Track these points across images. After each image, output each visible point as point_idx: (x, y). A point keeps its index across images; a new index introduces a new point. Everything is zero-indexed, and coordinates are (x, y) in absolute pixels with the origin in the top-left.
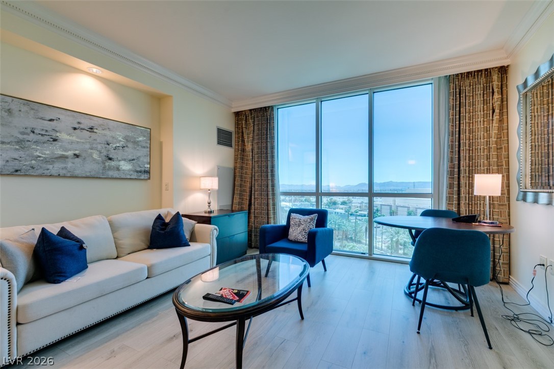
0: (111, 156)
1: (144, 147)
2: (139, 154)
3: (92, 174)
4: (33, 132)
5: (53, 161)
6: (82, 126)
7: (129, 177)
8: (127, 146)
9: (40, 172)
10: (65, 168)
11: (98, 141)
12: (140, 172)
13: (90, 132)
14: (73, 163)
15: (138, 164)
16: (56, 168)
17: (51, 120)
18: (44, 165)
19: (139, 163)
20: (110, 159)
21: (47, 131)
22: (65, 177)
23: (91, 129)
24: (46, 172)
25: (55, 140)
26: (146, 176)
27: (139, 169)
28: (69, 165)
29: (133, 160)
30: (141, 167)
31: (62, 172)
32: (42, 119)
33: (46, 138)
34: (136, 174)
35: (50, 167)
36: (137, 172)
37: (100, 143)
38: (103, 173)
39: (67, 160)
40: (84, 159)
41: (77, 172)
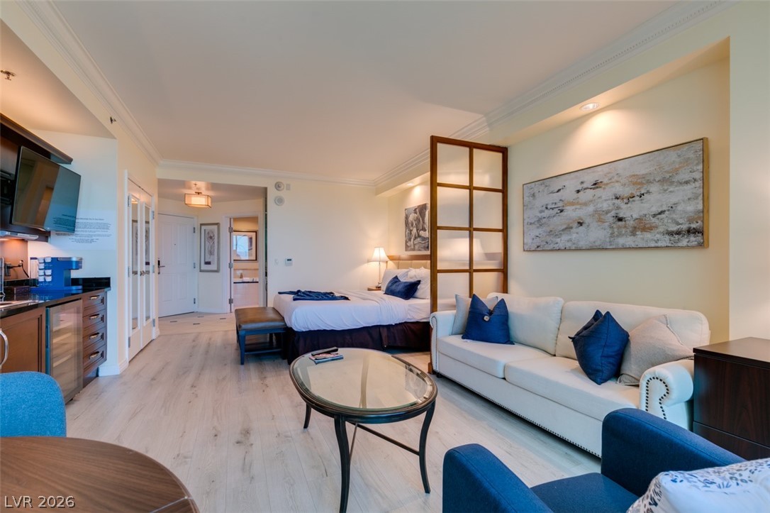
0: (621, 215)
1: (687, 182)
2: (673, 199)
3: (597, 244)
4: (547, 208)
5: (561, 234)
6: (585, 185)
7: (653, 245)
8: (648, 192)
9: (551, 247)
10: (570, 240)
11: (604, 197)
12: (678, 233)
13: (594, 189)
14: (577, 233)
15: (673, 219)
16: (563, 241)
17: (559, 191)
18: (554, 239)
19: (674, 216)
20: (620, 220)
21: (556, 203)
22: (570, 250)
23: (595, 184)
24: (556, 247)
25: (562, 211)
26: (693, 239)
27: (674, 228)
28: (574, 236)
29: (661, 213)
30: (678, 224)
31: (568, 245)
32: (552, 193)
33: (556, 210)
34: (667, 237)
35: (558, 240)
36: (671, 233)
37: (606, 200)
38: (610, 242)
39: (572, 230)
40: (588, 226)
41: (582, 244)
